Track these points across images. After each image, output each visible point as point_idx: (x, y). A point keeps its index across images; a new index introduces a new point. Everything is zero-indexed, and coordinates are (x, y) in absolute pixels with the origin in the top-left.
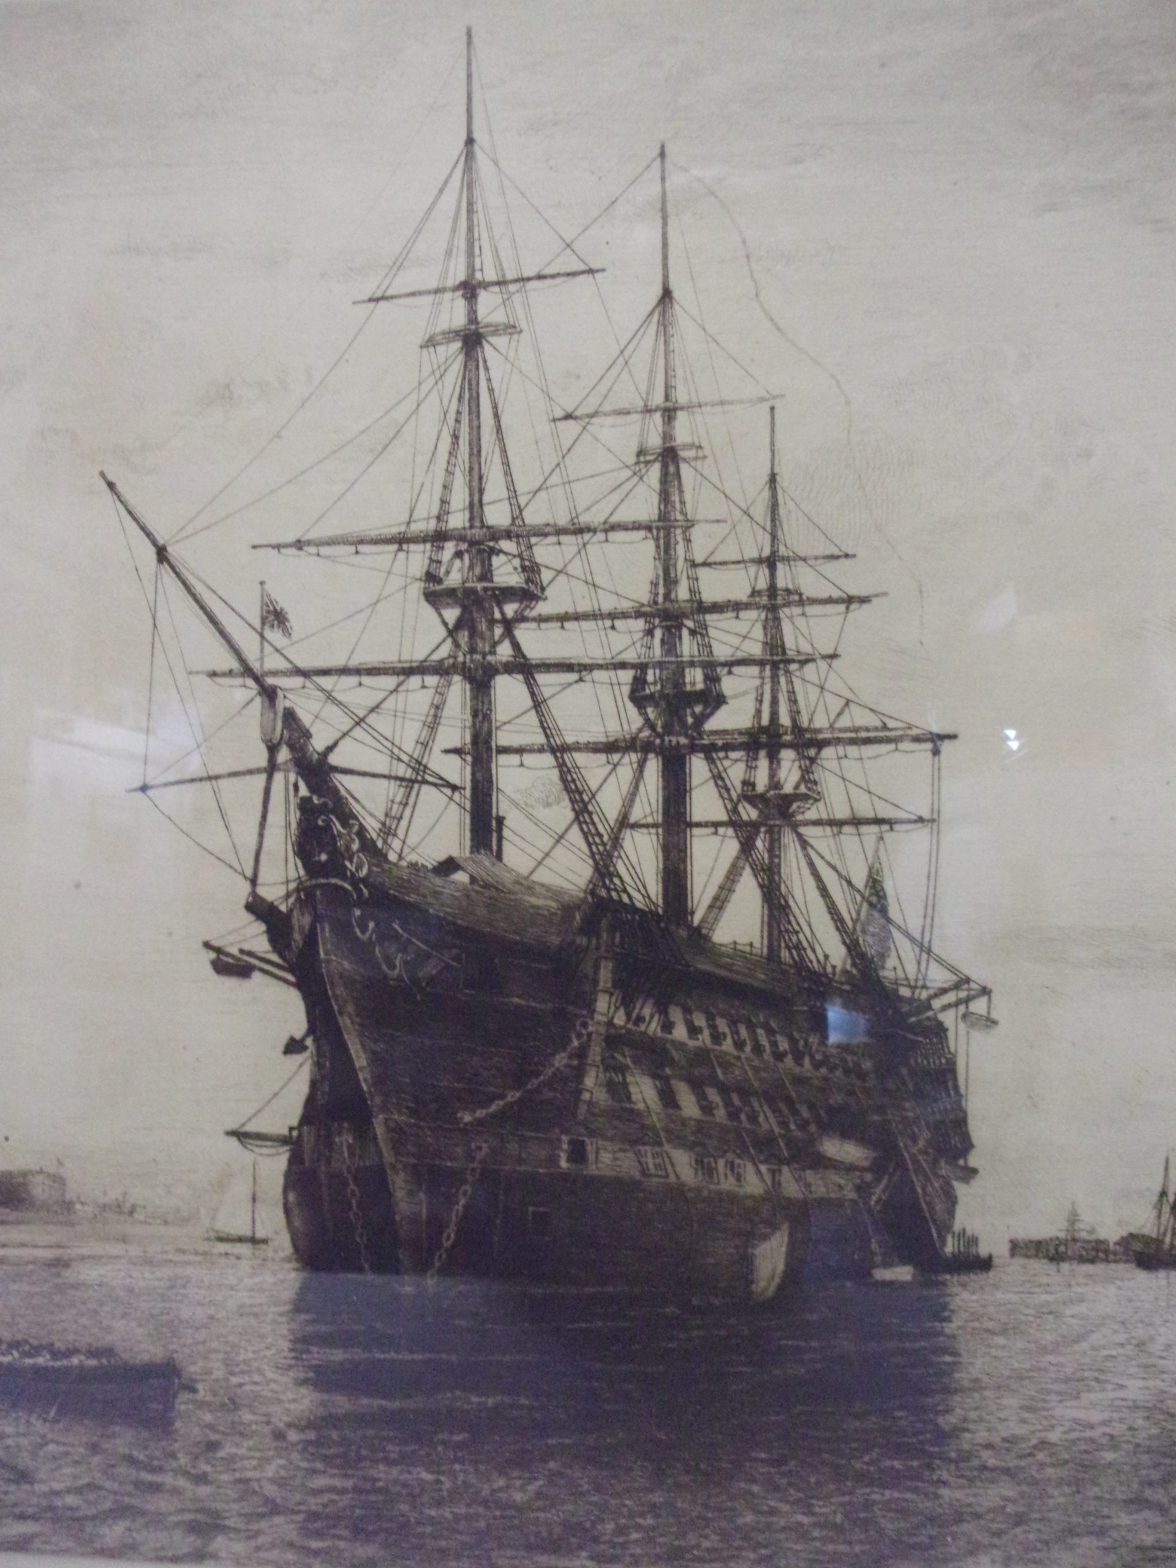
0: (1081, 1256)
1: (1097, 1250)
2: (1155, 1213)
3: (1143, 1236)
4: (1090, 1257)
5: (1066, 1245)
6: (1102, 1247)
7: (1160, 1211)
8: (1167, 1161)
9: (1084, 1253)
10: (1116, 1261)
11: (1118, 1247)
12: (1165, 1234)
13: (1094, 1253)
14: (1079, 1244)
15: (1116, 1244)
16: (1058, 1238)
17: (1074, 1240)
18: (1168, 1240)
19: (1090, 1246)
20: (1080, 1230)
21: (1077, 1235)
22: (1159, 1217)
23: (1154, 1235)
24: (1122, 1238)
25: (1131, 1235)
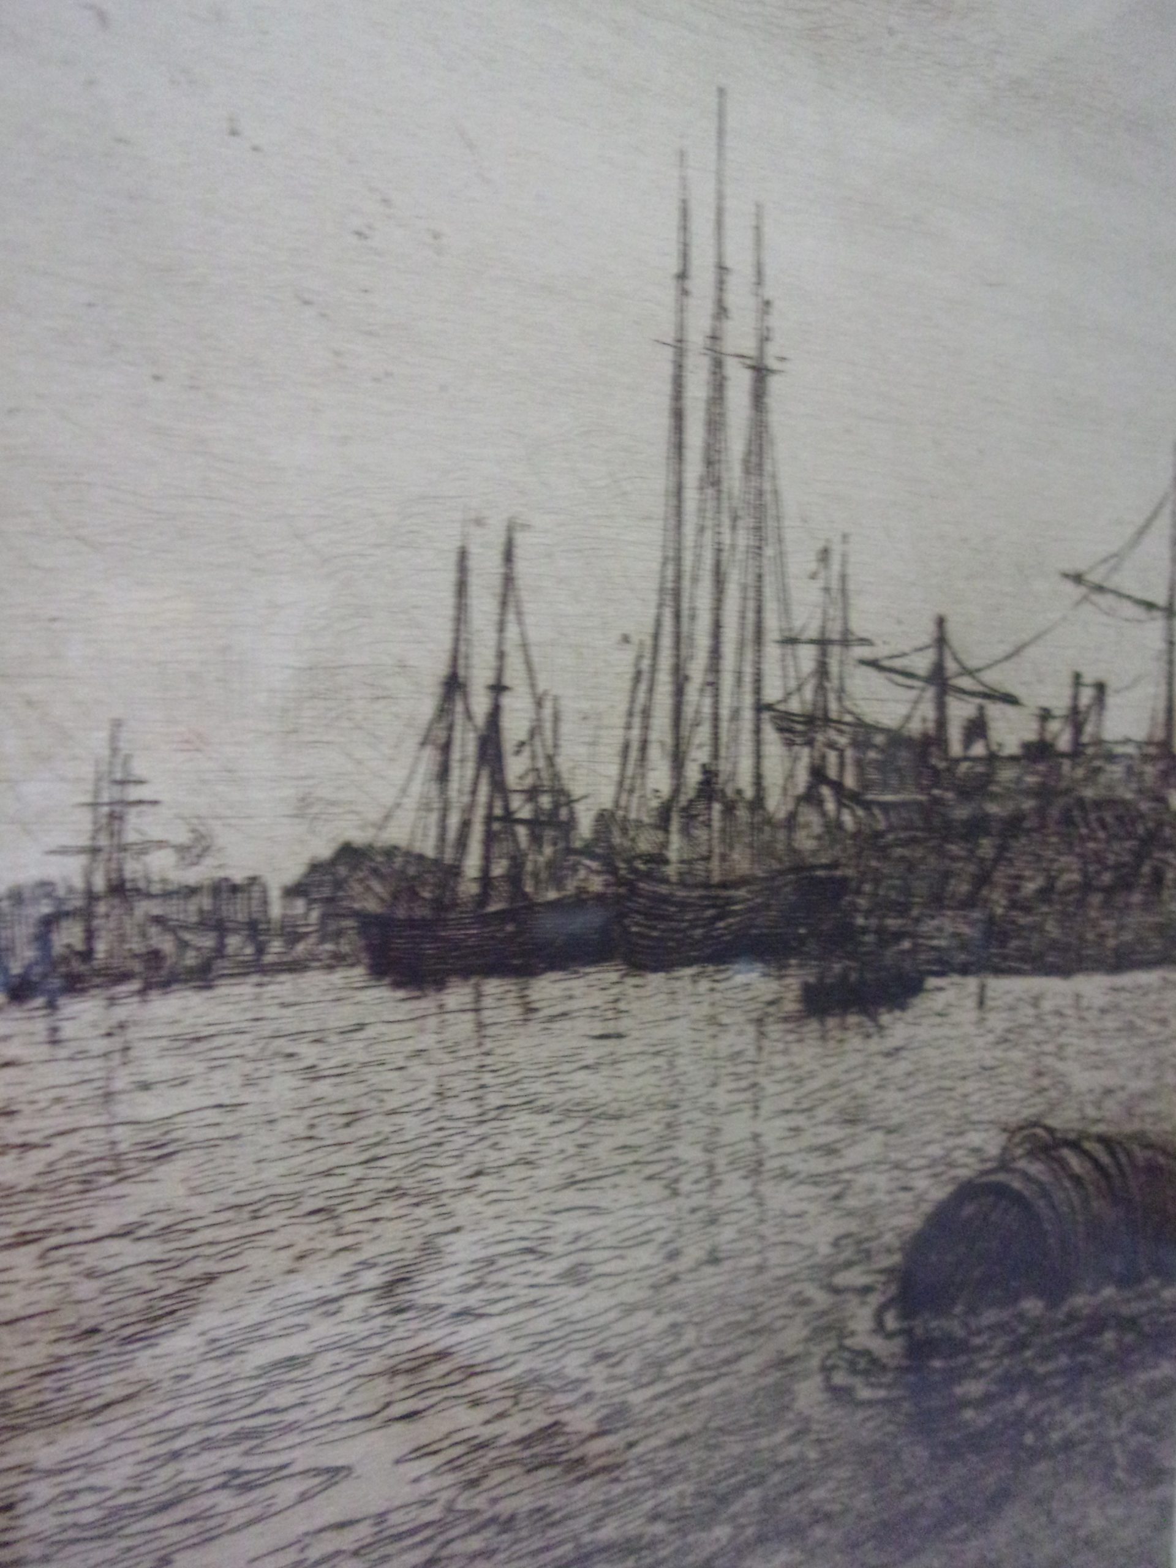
0: (155, 957)
1: (220, 927)
2: (429, 757)
3: (391, 852)
4: (191, 959)
5: (86, 914)
6: (238, 911)
7: (446, 748)
8: (463, 555)
9: (167, 945)
10: (296, 967)
11: (299, 906)
12: (462, 843)
13: (208, 941)
14: (145, 908)
15: (293, 892)
16: (46, 887)
17: (119, 889)
18: (472, 864)
19: (190, 910)
20: (145, 848)
21: (132, 869)
22: (443, 774)
23: (429, 849)
24: (315, 867)
25: (349, 853)
